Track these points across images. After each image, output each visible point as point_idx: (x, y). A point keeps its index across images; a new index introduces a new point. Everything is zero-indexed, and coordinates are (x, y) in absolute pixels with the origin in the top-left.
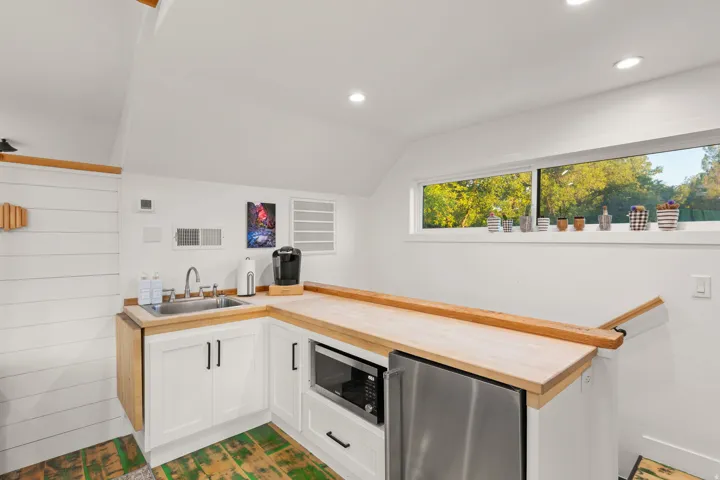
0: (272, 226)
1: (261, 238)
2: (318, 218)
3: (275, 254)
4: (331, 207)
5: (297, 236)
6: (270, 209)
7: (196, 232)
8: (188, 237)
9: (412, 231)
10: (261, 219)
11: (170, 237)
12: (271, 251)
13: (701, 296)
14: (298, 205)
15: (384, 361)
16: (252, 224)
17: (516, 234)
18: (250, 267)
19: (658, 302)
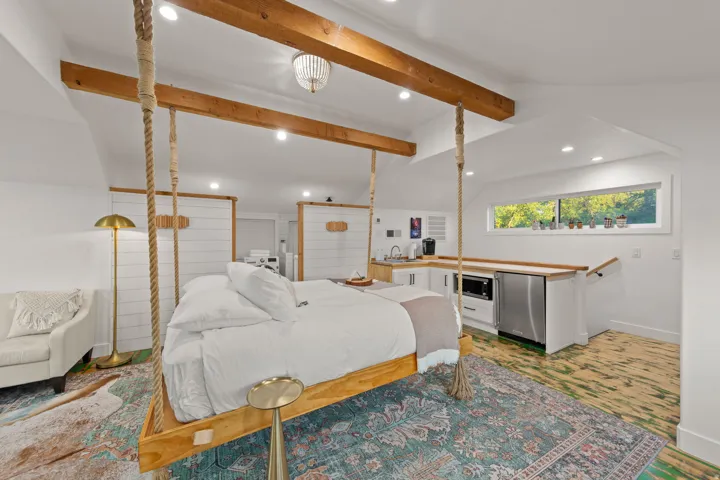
0: (420, 229)
1: (416, 234)
2: (439, 223)
3: (424, 241)
4: (444, 218)
5: (430, 233)
6: (419, 220)
7: (392, 231)
8: (390, 234)
9: (488, 230)
10: (415, 226)
11: (385, 233)
12: (421, 240)
13: (636, 256)
14: (430, 218)
15: (491, 276)
16: (413, 227)
17: (548, 231)
18: (415, 247)
19: (615, 259)
